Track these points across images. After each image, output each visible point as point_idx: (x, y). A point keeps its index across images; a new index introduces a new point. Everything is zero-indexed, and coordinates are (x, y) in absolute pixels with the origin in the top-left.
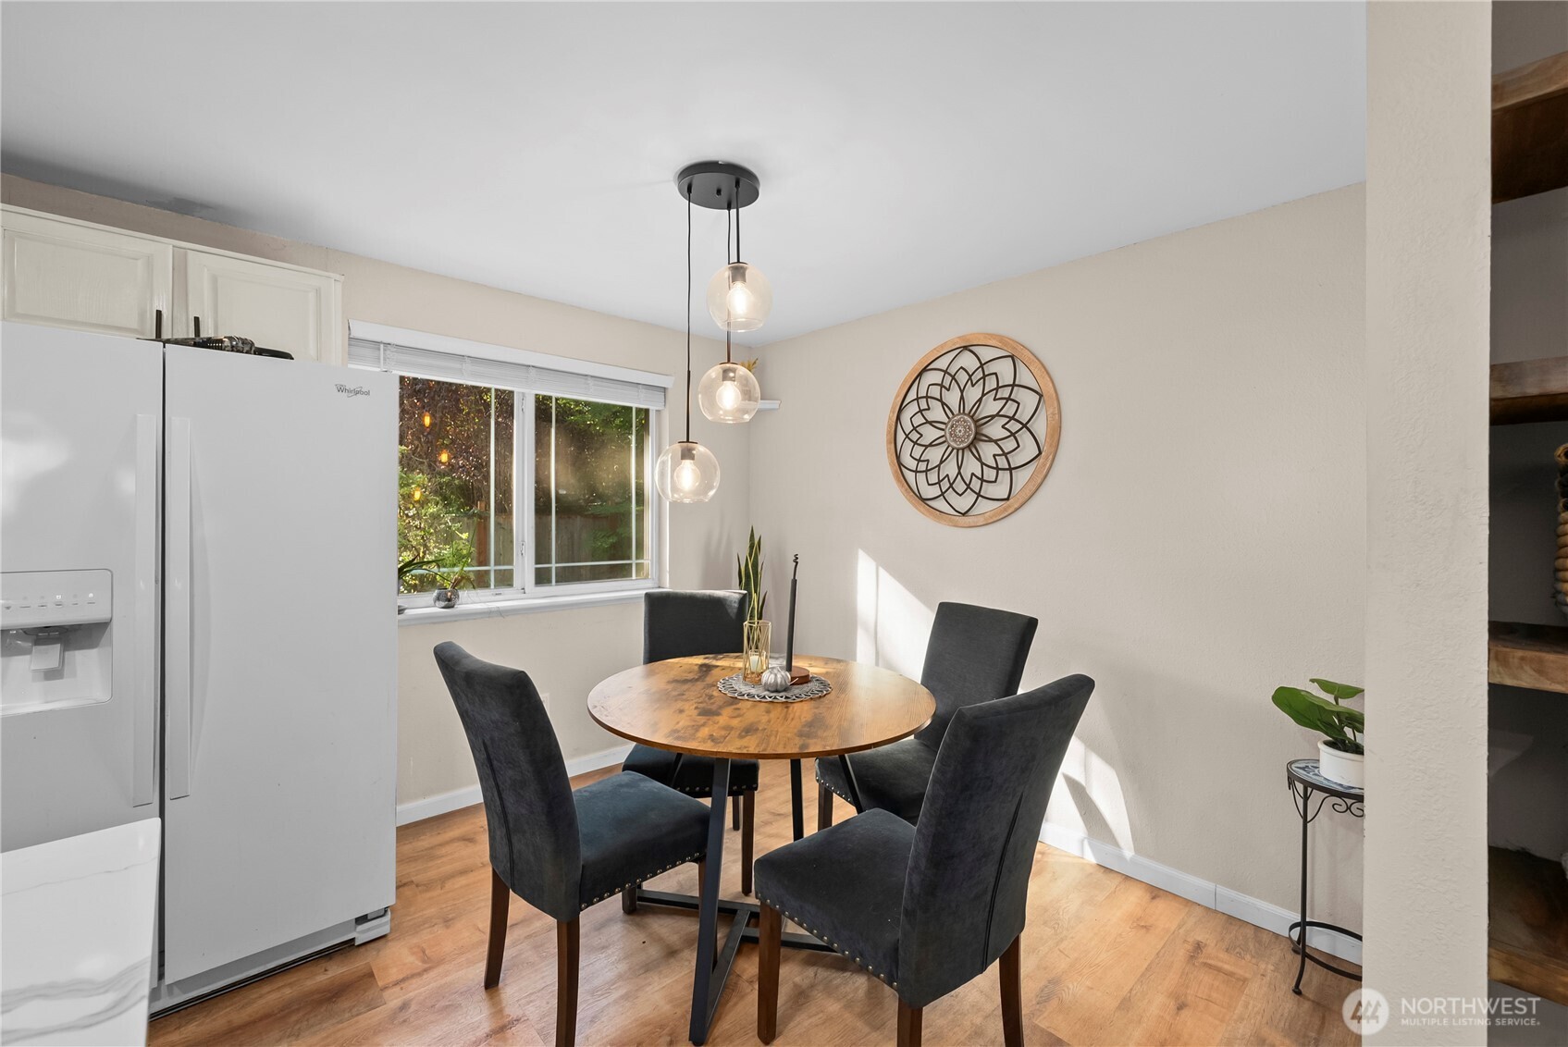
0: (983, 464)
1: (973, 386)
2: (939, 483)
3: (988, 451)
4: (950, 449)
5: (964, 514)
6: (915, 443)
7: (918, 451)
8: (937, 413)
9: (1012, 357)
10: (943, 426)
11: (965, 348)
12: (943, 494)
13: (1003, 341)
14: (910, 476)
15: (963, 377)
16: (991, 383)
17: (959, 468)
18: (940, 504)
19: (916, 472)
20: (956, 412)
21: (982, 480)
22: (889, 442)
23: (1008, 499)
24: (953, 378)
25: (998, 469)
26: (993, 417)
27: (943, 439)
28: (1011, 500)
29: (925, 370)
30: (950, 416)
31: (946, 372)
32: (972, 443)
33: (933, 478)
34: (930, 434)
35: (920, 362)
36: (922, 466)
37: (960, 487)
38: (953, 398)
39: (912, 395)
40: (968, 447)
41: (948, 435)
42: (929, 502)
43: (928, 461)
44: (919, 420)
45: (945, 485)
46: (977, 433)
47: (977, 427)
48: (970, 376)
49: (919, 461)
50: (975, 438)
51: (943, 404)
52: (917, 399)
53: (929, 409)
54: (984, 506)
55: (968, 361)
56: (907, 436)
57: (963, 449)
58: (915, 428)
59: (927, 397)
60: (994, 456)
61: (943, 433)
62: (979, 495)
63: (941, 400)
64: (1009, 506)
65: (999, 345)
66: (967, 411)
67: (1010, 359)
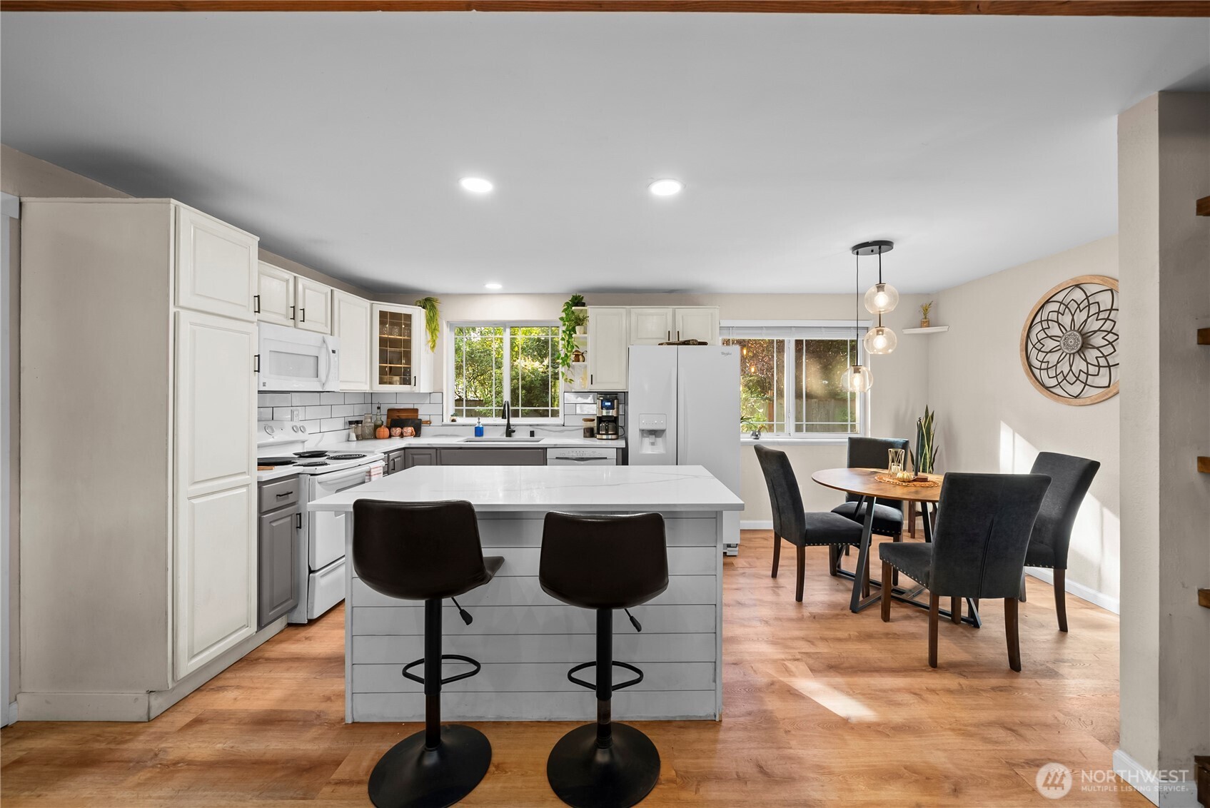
0: (1088, 363)
1: (1081, 311)
2: (1056, 376)
3: (1092, 355)
4: (1064, 354)
5: (1076, 397)
6: (1039, 351)
7: (1041, 356)
8: (1055, 331)
9: (1111, 290)
10: (1059, 339)
11: (1077, 286)
12: (1059, 384)
13: (1104, 278)
14: (1037, 372)
15: (1073, 306)
16: (1094, 309)
17: (1071, 366)
18: (1058, 390)
19: (1040, 369)
20: (1069, 329)
22: (1021, 351)
23: (1109, 386)
24: (1067, 307)
25: (1099, 366)
26: (1095, 332)
27: (1059, 348)
28: (1111, 387)
29: (1048, 302)
30: (1064, 331)
31: (1061, 303)
32: (1080, 349)
33: (1052, 373)
34: (1050, 344)
35: (1044, 297)
36: (1044, 366)
37: (1071, 378)
38: (1066, 320)
39: (1038, 319)
40: (1078, 352)
41: (1062, 345)
42: (1051, 389)
43: (1048, 362)
44: (1042, 335)
45: (1060, 378)
46: (1083, 343)
47: (1083, 339)
48: (1079, 305)
49: (1042, 362)
50: (1082, 346)
51: (1059, 324)
52: (1041, 322)
53: (1049, 328)
54: (1090, 392)
55: (1078, 295)
56: (1034, 346)
57: (1074, 354)
58: (1039, 341)
59: (1048, 320)
60: (1097, 358)
61: (1058, 343)
62: (1086, 384)
63: (1057, 322)
64: (1110, 392)
65: (1101, 282)
66: (1076, 329)
67: (1110, 292)
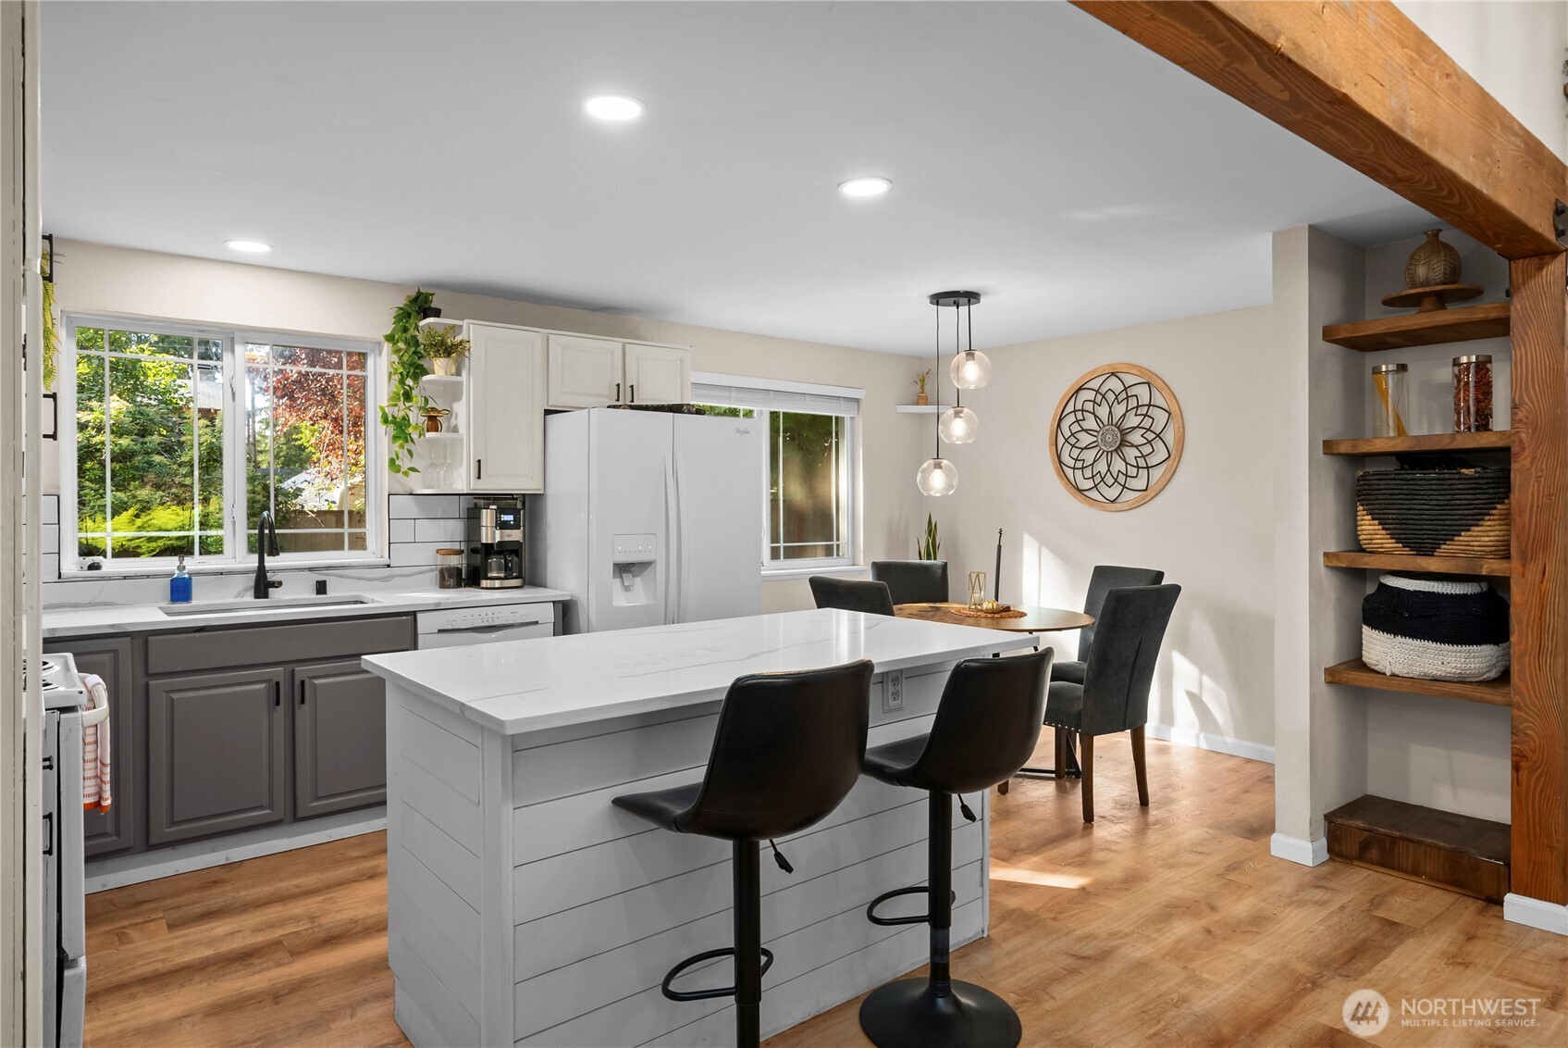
0: (1127, 463)
1: (1119, 403)
2: (1093, 477)
3: (1131, 453)
4: (1101, 451)
5: (1113, 502)
6: (1073, 446)
7: (1075, 452)
8: (1090, 423)
9: (1148, 383)
10: (1096, 434)
11: (1113, 374)
12: (1096, 486)
13: (1141, 370)
14: (1069, 472)
15: (1111, 397)
16: (1133, 403)
17: (1109, 466)
18: (1094, 494)
19: (1074, 468)
20: (1106, 423)
21: (1126, 476)
22: (1051, 445)
23: (1146, 490)
24: (1103, 396)
25: (1138, 467)
26: (1134, 428)
27: (1096, 444)
28: (1148, 491)
29: (1080, 389)
30: (1101, 426)
31: (1097, 392)
32: (1118, 447)
33: (1088, 473)
34: (1085, 439)
35: (1077, 382)
36: (1079, 464)
37: (1110, 480)
38: (1103, 412)
39: (1070, 408)
40: (1116, 450)
41: (1100, 441)
42: (1085, 493)
43: (1084, 460)
44: (1076, 428)
45: (1098, 479)
46: (1122, 440)
47: (1122, 435)
48: (1117, 396)
49: (1076, 460)
50: (1120, 444)
51: (1096, 416)
52: (1075, 411)
53: (1084, 420)
54: (1128, 495)
55: (1114, 384)
56: (1066, 440)
57: (1112, 452)
58: (1072, 434)
59: (1083, 410)
60: (1136, 457)
61: (1095, 439)
62: (1124, 487)
63: (1093, 413)
64: (1147, 496)
65: (1139, 374)
66: (1114, 423)
67: (1147, 385)
